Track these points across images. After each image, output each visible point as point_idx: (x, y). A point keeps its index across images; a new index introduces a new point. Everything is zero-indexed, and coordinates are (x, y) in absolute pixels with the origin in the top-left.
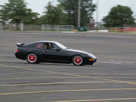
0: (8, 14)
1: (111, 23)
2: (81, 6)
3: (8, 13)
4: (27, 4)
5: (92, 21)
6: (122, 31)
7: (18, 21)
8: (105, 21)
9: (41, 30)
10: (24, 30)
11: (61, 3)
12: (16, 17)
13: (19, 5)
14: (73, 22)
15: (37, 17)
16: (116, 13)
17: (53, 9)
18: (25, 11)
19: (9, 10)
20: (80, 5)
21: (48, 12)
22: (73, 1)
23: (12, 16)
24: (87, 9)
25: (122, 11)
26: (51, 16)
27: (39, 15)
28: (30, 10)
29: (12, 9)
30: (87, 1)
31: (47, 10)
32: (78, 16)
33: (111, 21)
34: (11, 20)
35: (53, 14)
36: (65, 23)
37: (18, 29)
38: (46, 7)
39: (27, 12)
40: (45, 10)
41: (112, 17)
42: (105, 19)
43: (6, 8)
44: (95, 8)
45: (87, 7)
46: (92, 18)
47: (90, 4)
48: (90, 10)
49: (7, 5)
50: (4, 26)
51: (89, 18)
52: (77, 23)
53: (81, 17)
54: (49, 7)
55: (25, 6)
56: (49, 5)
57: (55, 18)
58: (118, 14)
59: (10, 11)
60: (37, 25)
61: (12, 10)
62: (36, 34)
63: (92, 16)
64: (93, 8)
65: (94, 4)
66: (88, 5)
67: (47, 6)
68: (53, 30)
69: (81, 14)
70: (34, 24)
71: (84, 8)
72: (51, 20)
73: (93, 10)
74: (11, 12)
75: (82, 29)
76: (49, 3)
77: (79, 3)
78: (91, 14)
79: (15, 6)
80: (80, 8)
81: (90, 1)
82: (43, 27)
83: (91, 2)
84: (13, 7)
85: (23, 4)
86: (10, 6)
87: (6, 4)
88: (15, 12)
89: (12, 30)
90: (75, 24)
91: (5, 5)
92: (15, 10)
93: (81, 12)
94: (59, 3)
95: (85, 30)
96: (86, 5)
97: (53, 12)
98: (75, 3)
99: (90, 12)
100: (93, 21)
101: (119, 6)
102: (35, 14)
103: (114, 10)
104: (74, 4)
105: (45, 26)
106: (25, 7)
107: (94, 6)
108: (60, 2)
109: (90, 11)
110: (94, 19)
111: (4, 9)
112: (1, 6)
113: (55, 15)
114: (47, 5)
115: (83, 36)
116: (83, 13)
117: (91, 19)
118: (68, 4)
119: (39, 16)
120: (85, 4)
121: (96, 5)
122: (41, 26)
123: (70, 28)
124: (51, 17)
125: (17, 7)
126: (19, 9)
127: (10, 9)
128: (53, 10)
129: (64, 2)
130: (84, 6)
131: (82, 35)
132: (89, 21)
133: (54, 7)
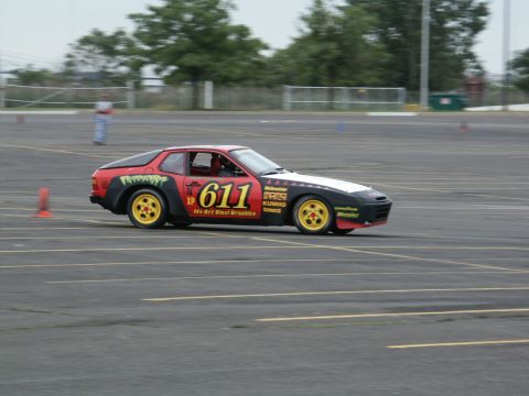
2: (432, 10)
3: (160, 44)
4: (233, 7)
5: (472, 67)
7: (195, 75)
8: (521, 69)
9: (278, 106)
10: (219, 106)
12: (191, 60)
13: (201, 11)
14: (397, 75)
17: (330, 24)
18: (224, 35)
19: (164, 31)
20: (428, 7)
21: (315, 36)
23: (173, 56)
24: (451, 24)
26: (325, 52)
27: (266, 47)
28: (243, 31)
29: (175, 28)
31: (308, 30)
34: (173, 68)
35: (332, 46)
37: (196, 104)
38: (304, 19)
39: (232, 37)
40: (301, 31)
42: (523, 62)
43: (151, 25)
44: (483, 18)
45: (453, 15)
46: (471, 56)
47: (465, 5)
48: (465, 24)
49: (158, 12)
50: (139, 93)
51: (460, 59)
53: (432, 56)
54: (318, 18)
55: (223, 14)
56: (318, 9)
57: (340, 61)
59: (166, 37)
60: (259, 86)
61: (174, 33)
62: (274, 122)
64: (477, 17)
65: (482, 4)
66: (455, 7)
67: (308, 13)
68: (331, 108)
69: (432, 42)
70: (246, 82)
71: (441, 18)
72: (323, 67)
73: (477, 27)
74: (171, 40)
76: (318, 1)
78: (468, 43)
79: (188, 17)
80: (426, 18)
82: (288, 96)
84: (181, 20)
85: (219, 7)
86: (166, 18)
87: (152, 9)
88: (187, 39)
89: (171, 107)
91: (150, 13)
92: (186, 30)
93: (431, 35)
95: (458, 105)
96: (447, 8)
97: (331, 36)
99: (464, 35)
100: (478, 67)
104: (404, 6)
105: (294, 91)
106: (223, 21)
107: (481, 10)
109: (463, 31)
110: (479, 62)
111: (145, 30)
112: (132, 17)
113: (341, 47)
114: (310, 9)
116: (436, 38)
117: (468, 62)
118: (378, 4)
120: (444, 4)
121: (488, 6)
122: (281, 92)
124: (326, 57)
125: (193, 21)
126: (201, 28)
127: (167, 26)
128: (331, 30)
130: (442, 10)
131: (457, 125)
132: (460, 68)
133: (334, 18)
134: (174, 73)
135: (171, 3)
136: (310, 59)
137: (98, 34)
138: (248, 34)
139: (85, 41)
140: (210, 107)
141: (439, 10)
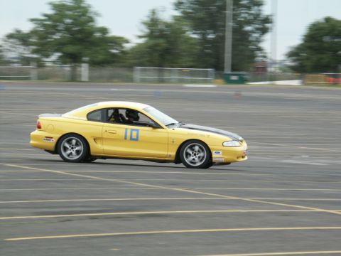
0: (49, 40)
1: (308, 63)
2: (234, 19)
3: (50, 38)
4: (98, 15)
5: (260, 57)
6: (335, 84)
7: (74, 58)
8: (294, 58)
9: (130, 80)
10: (91, 79)
11: (183, 12)
12: (70, 49)
13: (77, 18)
14: (212, 61)
15: (122, 47)
16: (322, 36)
17: (160, 27)
18: (91, 33)
19: (53, 30)
20: (232, 16)
21: (151, 36)
22: (213, 9)
23: (59, 46)
24: (248, 28)
25: (336, 32)
26: (156, 45)
27: (127, 42)
28: (104, 30)
29: (59, 28)
30: (249, 8)
31: (147, 31)
32: (224, 45)
33: (307, 59)
34: (59, 54)
35: (161, 41)
36: (192, 64)
37: (74, 78)
38: (145, 23)
39: (98, 35)
40: (142, 31)
41: (310, 48)
42: (294, 54)
43: (44, 26)
44: (267, 25)
45: (249, 23)
46: (260, 49)
47: (257, 16)
48: (258, 29)
49: (49, 17)
50: (40, 70)
51: (253, 51)
52: (223, 62)
53: (234, 47)
54: (153, 23)
55: (91, 20)
56: (152, 17)
57: (167, 51)
58: (327, 39)
59: (53, 34)
61: (59, 31)
63: (262, 45)
64: (264, 24)
65: (268, 16)
66: (252, 17)
67: (146, 19)
68: (162, 81)
69: (234, 40)
70: (114, 64)
71: (241, 24)
72: (156, 55)
73: (264, 31)
74: (57, 36)
75: (234, 78)
76: (153, 12)
77: (229, 12)
78: (258, 41)
79: (68, 21)
80: (230, 24)
81: (256, 8)
82: (138, 73)
83: (260, 10)
84: (63, 23)
85: (88, 15)
86: (54, 21)
87: (45, 15)
88: (68, 35)
89: (60, 80)
90: (218, 67)
91: (43, 18)
92: (68, 29)
93: (233, 35)
94: (177, 13)
95: (242, 80)
96: (245, 18)
97: (162, 35)
98: (217, 12)
99: (256, 35)
100: (265, 57)
101: (328, 20)
102: (118, 41)
103: (316, 30)
104: (217, 16)
105: (142, 70)
106: (91, 24)
107: (267, 20)
108: (182, 10)
109: (255, 33)
110: (266, 53)
111: (41, 29)
112: (32, 20)
113: (169, 42)
114: (149, 17)
115: (237, 95)
116: (238, 37)
117: (259, 53)
118: (201, 15)
119: (127, 46)
120: (243, 15)
121: (270, 18)
122: (132, 71)
123: (206, 75)
124: (158, 48)
125: (72, 24)
126: (76, 29)
127: (54, 27)
128: (161, 31)
129: (190, 11)
130: (242, 19)
131: (233, 93)
132: (253, 56)
134: (60, 57)
135: (58, 12)
136: (147, 50)
137: (18, 32)
138: (107, 33)
139: (10, 36)
140: (87, 80)
141: (239, 19)
